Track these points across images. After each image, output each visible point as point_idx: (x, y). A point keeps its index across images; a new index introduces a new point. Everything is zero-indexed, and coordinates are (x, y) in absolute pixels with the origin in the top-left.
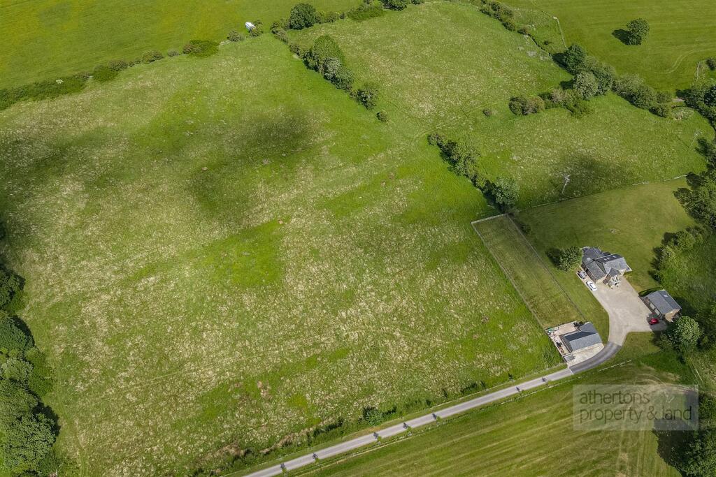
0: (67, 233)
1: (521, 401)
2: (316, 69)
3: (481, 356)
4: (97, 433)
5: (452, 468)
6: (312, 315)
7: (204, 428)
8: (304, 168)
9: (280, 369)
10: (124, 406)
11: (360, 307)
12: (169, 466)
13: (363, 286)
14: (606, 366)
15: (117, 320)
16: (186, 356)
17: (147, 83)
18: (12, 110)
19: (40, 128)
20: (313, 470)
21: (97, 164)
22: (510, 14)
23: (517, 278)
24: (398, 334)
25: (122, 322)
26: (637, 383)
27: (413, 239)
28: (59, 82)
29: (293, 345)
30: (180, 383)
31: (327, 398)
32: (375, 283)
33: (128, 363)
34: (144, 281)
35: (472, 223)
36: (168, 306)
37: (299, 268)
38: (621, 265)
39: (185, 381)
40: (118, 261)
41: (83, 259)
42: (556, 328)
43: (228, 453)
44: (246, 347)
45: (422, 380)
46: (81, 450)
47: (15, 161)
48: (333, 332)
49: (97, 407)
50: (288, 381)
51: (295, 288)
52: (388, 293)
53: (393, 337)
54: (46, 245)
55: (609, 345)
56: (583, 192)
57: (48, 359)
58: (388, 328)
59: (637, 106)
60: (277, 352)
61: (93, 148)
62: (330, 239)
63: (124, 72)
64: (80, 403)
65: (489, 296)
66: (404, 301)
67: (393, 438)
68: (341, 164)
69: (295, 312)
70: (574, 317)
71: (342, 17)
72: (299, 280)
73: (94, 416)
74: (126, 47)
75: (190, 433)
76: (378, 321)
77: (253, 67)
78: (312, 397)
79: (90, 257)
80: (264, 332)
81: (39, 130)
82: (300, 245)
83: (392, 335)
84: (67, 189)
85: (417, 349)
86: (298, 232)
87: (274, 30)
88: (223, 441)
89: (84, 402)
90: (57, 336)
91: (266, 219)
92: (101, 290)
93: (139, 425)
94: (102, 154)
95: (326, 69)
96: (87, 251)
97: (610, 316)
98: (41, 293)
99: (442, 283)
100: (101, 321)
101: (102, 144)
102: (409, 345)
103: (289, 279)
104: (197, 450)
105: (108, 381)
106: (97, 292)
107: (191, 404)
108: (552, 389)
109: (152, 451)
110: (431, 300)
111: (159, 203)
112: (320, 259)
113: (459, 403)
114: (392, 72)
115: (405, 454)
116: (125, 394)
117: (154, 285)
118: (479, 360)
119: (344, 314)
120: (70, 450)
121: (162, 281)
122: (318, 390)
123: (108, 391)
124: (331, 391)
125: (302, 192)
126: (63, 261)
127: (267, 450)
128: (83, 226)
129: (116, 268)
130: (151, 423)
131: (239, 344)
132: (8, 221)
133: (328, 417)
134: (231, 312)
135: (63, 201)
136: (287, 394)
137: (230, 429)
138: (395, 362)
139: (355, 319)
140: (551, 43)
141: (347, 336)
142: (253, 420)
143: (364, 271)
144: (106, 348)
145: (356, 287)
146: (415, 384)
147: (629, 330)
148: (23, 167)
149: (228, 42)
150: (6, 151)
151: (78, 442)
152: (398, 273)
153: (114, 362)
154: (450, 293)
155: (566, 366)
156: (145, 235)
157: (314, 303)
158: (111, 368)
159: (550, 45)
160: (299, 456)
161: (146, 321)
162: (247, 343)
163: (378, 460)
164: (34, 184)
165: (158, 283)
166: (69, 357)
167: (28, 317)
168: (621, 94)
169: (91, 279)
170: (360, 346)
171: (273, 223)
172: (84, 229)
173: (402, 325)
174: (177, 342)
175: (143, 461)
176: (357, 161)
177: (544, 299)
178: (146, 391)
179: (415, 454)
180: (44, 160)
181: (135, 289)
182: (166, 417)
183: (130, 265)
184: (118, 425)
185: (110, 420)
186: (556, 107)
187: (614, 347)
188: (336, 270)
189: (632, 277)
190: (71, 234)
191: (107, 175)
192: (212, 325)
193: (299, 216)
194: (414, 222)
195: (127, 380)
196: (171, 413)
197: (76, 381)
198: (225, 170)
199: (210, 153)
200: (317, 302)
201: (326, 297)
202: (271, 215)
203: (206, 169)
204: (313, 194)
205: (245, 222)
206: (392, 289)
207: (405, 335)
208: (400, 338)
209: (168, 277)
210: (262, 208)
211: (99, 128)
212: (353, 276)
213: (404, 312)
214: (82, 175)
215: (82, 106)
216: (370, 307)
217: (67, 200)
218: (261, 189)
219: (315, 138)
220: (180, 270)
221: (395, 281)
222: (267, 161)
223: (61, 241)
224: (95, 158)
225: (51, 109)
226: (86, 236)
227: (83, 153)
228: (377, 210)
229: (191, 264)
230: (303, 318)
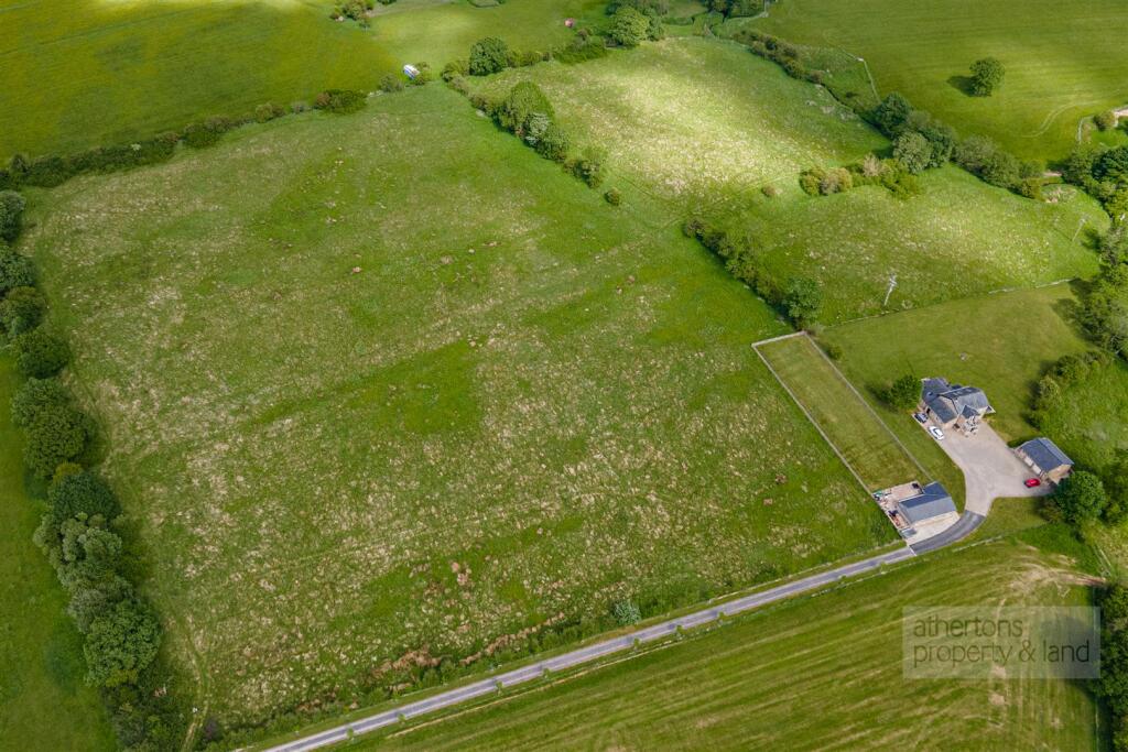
0: (159, 358)
1: (840, 592)
2: (511, 130)
3: (778, 529)
4: (221, 633)
5: (743, 686)
6: (524, 471)
7: (376, 628)
8: (502, 270)
9: (484, 545)
10: (258, 597)
11: (595, 460)
12: (329, 680)
13: (598, 432)
14: (964, 544)
15: (240, 479)
16: (344, 527)
17: (263, 150)
18: (66, 187)
19: (109, 212)
20: (539, 686)
21: (198, 262)
22: (791, 54)
23: (824, 422)
24: (654, 499)
25: (247, 480)
26: (1012, 569)
27: (668, 367)
28: (137, 147)
29: (500, 512)
30: (337, 565)
31: (555, 585)
32: (615, 427)
33: (259, 539)
34: (277, 425)
35: (754, 345)
36: (314, 459)
37: (503, 407)
38: (981, 403)
39: (344, 563)
40: (235, 396)
41: (185, 394)
42: (886, 491)
43: (414, 663)
44: (432, 514)
45: (693, 562)
46: (199, 658)
47: (76, 258)
48: (558, 495)
49: (218, 598)
50: (496, 562)
51: (499, 435)
52: (635, 442)
53: (645, 502)
54: (130, 374)
55: (968, 516)
56: (916, 302)
57: (144, 532)
58: (637, 490)
59: (989, 182)
60: (478, 522)
61: (189, 240)
62: (545, 368)
63: (230, 135)
64: (192, 594)
65: (784, 446)
66: (659, 453)
67: (655, 643)
68: (556, 264)
69: (500, 467)
70: (912, 476)
71: (546, 59)
72: (504, 423)
73: (214, 611)
74: (230, 99)
75: (356, 634)
76: (624, 480)
77: (418, 128)
78: (534, 584)
79: (194, 391)
80: (458, 494)
81: (109, 215)
82: (502, 375)
83: (644, 499)
84: (156, 296)
85: (682, 519)
86: (497, 357)
87: (447, 76)
88: (405, 646)
89: (199, 591)
90: (153, 500)
91: (451, 340)
92: (214, 437)
93: (281, 623)
94: (203, 248)
95: (527, 129)
96: (189, 383)
97: (966, 476)
98: (126, 441)
99: (714, 428)
100: (217, 480)
101: (202, 234)
102: (670, 513)
103: (490, 423)
104: (369, 659)
105: (231, 563)
106: (208, 439)
107: (356, 595)
108: (886, 576)
109: (302, 659)
110: (699, 451)
111: (292, 316)
112: (533, 394)
113: (749, 594)
114: (624, 137)
115: (674, 665)
116: (258, 580)
117: (291, 430)
118: (776, 535)
119: (572, 471)
120: (182, 658)
121: (304, 425)
122: (541, 575)
123: (232, 576)
124: (559, 577)
125: (501, 302)
126: (155, 396)
127: (470, 658)
128: (181, 348)
129: (234, 407)
130: (298, 621)
131: (422, 512)
132: (71, 342)
133: (558, 614)
134: (407, 466)
135: (151, 314)
136: (497, 580)
137: (415, 629)
138: (652, 536)
139: (589, 478)
140: (856, 95)
141: (579, 500)
142: (449, 617)
143: (598, 411)
144: (226, 517)
145: (588, 433)
146: (683, 568)
147: (995, 494)
148: (88, 267)
149: (379, 93)
150: (63, 244)
151: (193, 647)
152: (647, 414)
153: (238, 536)
154: (726, 442)
155: (904, 544)
156: (274, 361)
157: (528, 455)
158: (235, 544)
159: (854, 98)
160: (518, 668)
161: (283, 479)
162: (433, 510)
163: (636, 673)
164: (106, 290)
165: (297, 427)
166: (173, 530)
167: (109, 473)
168: (964, 167)
169: (199, 422)
170: (599, 515)
171: (461, 345)
172: (183, 352)
173: (658, 486)
174: (330, 508)
175: (290, 672)
176: (579, 259)
177: (866, 450)
178: (289, 576)
179: (689, 665)
180: (118, 257)
181: (263, 435)
182: (320, 613)
183: (255, 402)
184: (251, 624)
185: (239, 617)
186: (870, 184)
187: (975, 518)
188: (557, 410)
189: (997, 421)
190: (164, 360)
191: (213, 278)
192: (381, 485)
193: (498, 335)
194: (668, 343)
195: (260, 561)
196: (326, 607)
197: (185, 562)
198: (386, 271)
199: (364, 247)
200: (533, 455)
201: (544, 446)
202: (458, 334)
203: (358, 269)
204: (517, 305)
205: (421, 343)
206: (641, 437)
207: (664, 499)
208: (657, 503)
209: (311, 418)
210: (444, 325)
211: (196, 212)
212: (582, 417)
213: (660, 468)
214: (176, 278)
215: (170, 181)
216: (609, 461)
217: (155, 312)
218: (441, 298)
219: (516, 228)
220: (328, 409)
221: (645, 424)
222: (446, 260)
223: (151, 370)
224: (194, 253)
225: (125, 185)
226: (188, 363)
227: (175, 247)
228: (613, 327)
229: (345, 401)
230: (513, 475)
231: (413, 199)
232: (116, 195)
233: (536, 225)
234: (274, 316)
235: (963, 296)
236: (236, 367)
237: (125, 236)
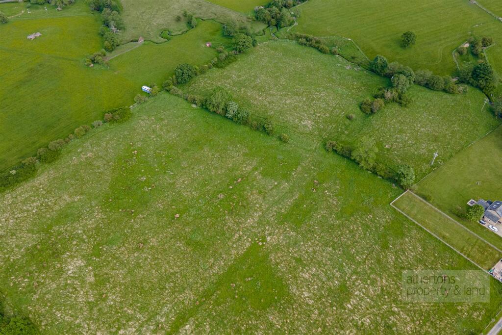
0: (91, 309)
6: (327, 315)
8: (251, 194)
11: (357, 296)
13: (349, 278)
17: (89, 155)
19: (14, 218)
21: (85, 237)
22: (318, 42)
23: (444, 237)
24: (396, 309)
28: (14, 172)
32: (355, 272)
34: (182, 331)
35: (391, 204)
37: (295, 278)
40: (149, 320)
41: (119, 329)
42: (493, 269)
47: (7, 256)
48: (351, 324)
51: (302, 296)
53: (393, 313)
54: (79, 326)
56: (443, 160)
58: (386, 306)
59: (434, 90)
61: (72, 223)
63: (65, 150)
65: (435, 257)
66: (384, 280)
68: (276, 183)
69: (314, 317)
72: (301, 288)
74: (54, 127)
77: (166, 121)
79: (124, 325)
81: (15, 220)
82: (285, 258)
83: (392, 311)
84: (70, 267)
86: (277, 248)
87: (167, 88)
91: (248, 245)
94: (83, 227)
96: (118, 320)
99: (400, 257)
101: (79, 217)
102: (408, 315)
103: (294, 290)
112: (306, 265)
114: (269, 103)
119: (349, 306)
121: (197, 326)
128: (102, 298)
129: (152, 327)
132: (30, 316)
135: (72, 280)
139: (360, 307)
140: (356, 57)
141: (362, 323)
143: (343, 266)
145: (345, 280)
148: (17, 259)
149: (136, 105)
152: (366, 259)
154: (409, 264)
156: (160, 289)
157: (323, 303)
159: (356, 59)
164: (36, 272)
165: (195, 329)
171: (254, 245)
172: (104, 300)
176: (286, 177)
177: (470, 247)
180: (34, 247)
183: (163, 320)
186: (390, 103)
188: (322, 271)
190: (95, 309)
191: (99, 244)
193: (270, 234)
194: (352, 215)
198: (193, 212)
199: (174, 201)
200: (325, 303)
201: (328, 295)
202: (250, 240)
203: (178, 215)
204: (270, 213)
205: (234, 252)
206: (371, 273)
207: (401, 307)
208: (399, 312)
209: (200, 320)
210: (240, 236)
211: (68, 204)
212: (337, 272)
213: (388, 289)
214: (77, 250)
215: (43, 188)
216: (363, 293)
217: (75, 278)
218: (230, 221)
219: (245, 167)
220: (205, 310)
221: (368, 266)
222: (221, 196)
223: (91, 319)
224: (80, 232)
225: (16, 198)
226: (111, 306)
227: (66, 230)
228: (322, 212)
229: (212, 302)
230: (323, 320)
231: (185, 164)
232: (13, 206)
233: (255, 163)
234: (146, 259)
235: (459, 151)
236: (141, 300)
237: (32, 232)
